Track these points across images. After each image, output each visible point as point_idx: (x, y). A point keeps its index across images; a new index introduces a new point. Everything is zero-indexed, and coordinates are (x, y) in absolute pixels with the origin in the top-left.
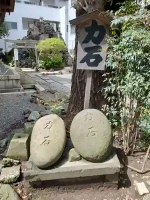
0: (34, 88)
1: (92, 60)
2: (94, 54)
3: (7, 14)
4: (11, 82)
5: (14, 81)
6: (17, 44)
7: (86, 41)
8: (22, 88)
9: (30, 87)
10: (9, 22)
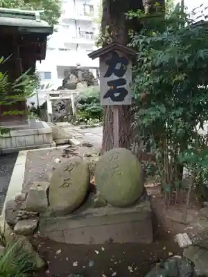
0: (69, 143)
1: (117, 95)
2: (118, 87)
3: (38, 62)
4: (41, 137)
5: (45, 135)
6: (50, 95)
7: (108, 75)
8: (55, 143)
9: (63, 142)
10: (42, 72)
